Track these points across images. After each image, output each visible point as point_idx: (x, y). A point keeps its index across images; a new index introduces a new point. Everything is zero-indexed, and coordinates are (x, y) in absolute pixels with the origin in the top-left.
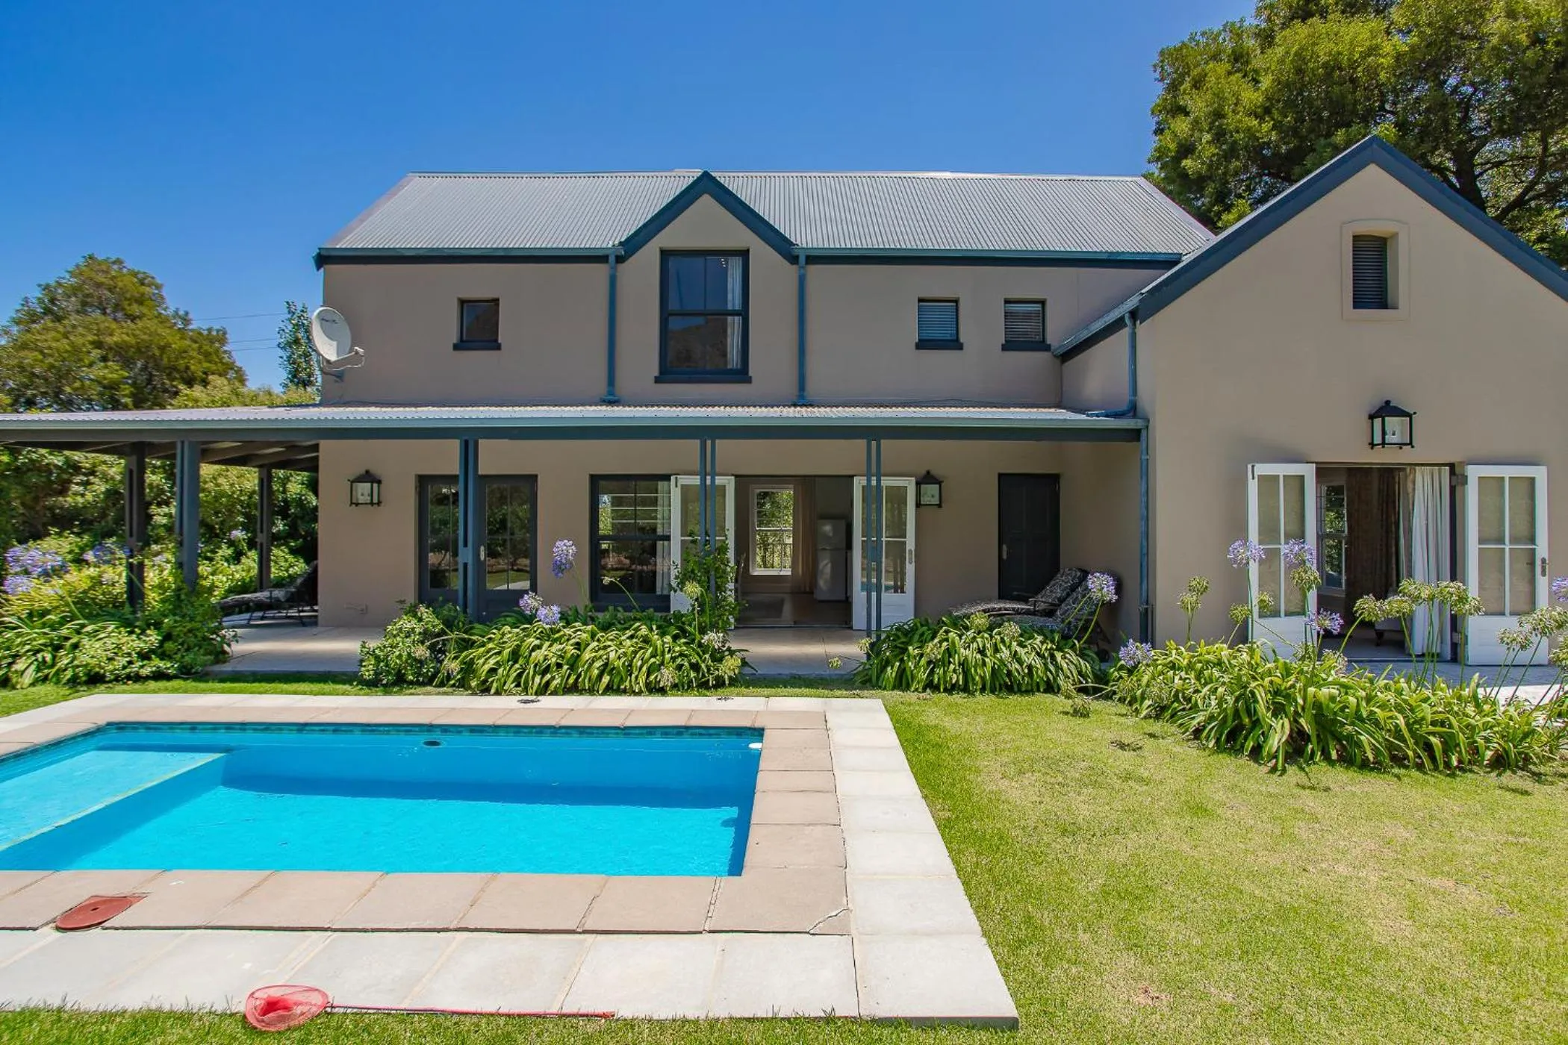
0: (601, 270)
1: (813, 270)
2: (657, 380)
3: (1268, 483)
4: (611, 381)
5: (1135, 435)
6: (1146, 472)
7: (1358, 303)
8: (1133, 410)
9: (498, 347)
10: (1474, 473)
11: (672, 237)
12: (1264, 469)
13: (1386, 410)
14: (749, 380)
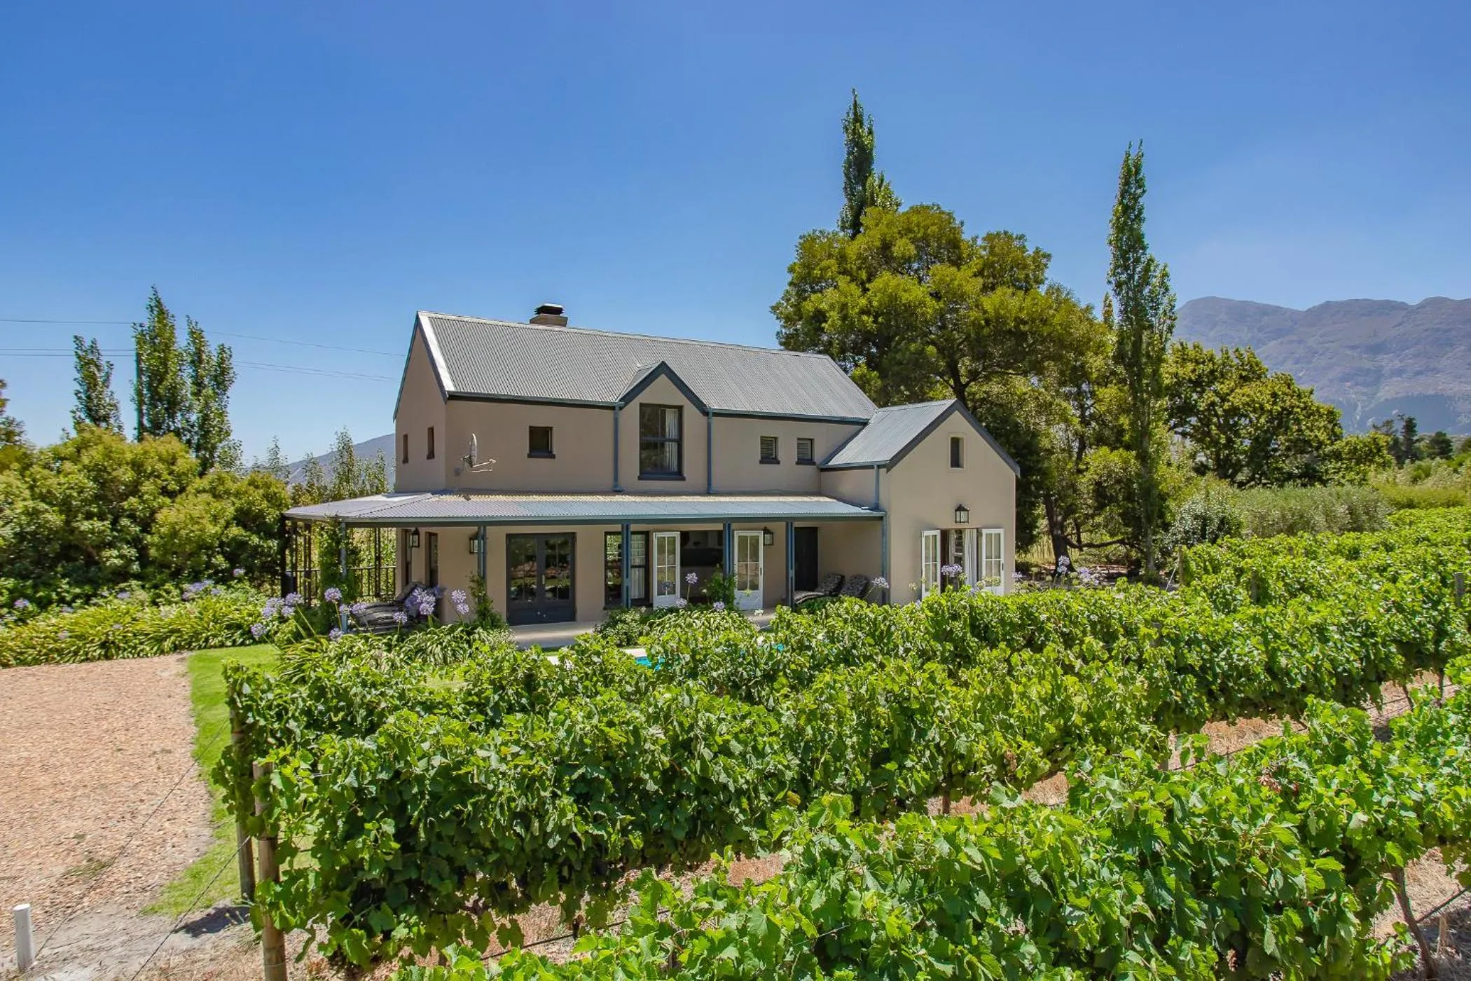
0: (609, 413)
1: (715, 420)
2: (640, 478)
3: (927, 537)
4: (616, 479)
5: (881, 518)
6: (884, 533)
7: (953, 466)
8: (876, 508)
9: (553, 457)
10: (984, 532)
11: (646, 397)
12: (926, 533)
13: (960, 508)
14: (684, 479)
